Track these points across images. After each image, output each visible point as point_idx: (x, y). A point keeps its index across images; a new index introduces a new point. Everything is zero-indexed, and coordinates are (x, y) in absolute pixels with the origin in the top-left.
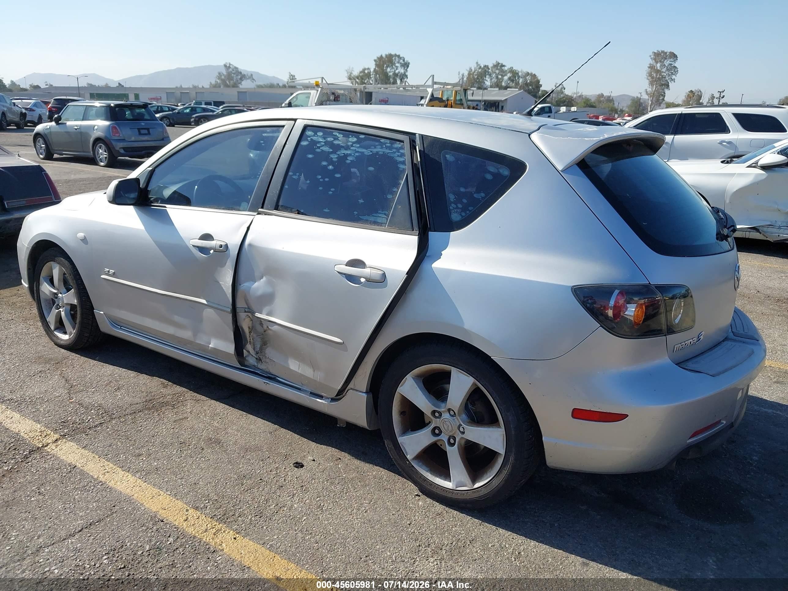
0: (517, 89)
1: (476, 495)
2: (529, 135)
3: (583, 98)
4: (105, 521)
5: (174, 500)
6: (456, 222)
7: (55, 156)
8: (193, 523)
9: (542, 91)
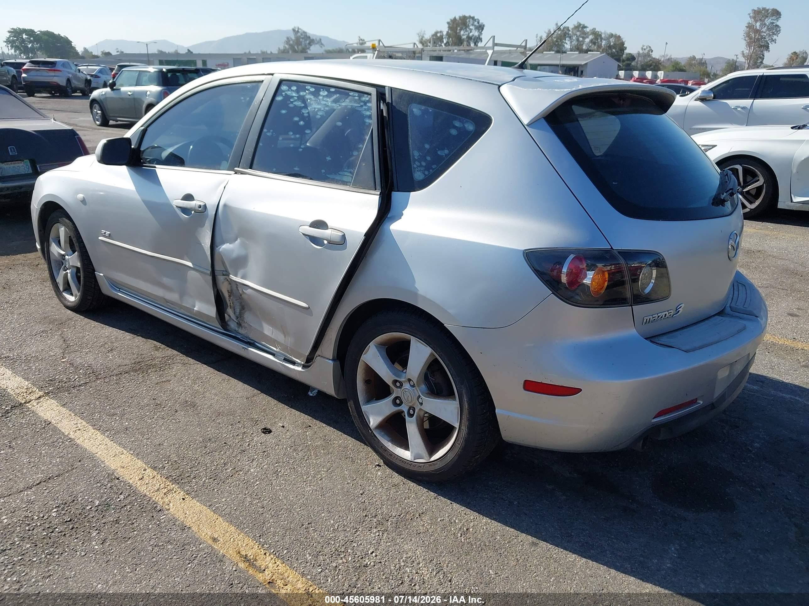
0: (599, 53)
1: (433, 468)
2: (499, 87)
3: (672, 62)
4: (64, 476)
5: (135, 459)
6: (419, 181)
7: (111, 122)
8: (147, 482)
9: (627, 54)
